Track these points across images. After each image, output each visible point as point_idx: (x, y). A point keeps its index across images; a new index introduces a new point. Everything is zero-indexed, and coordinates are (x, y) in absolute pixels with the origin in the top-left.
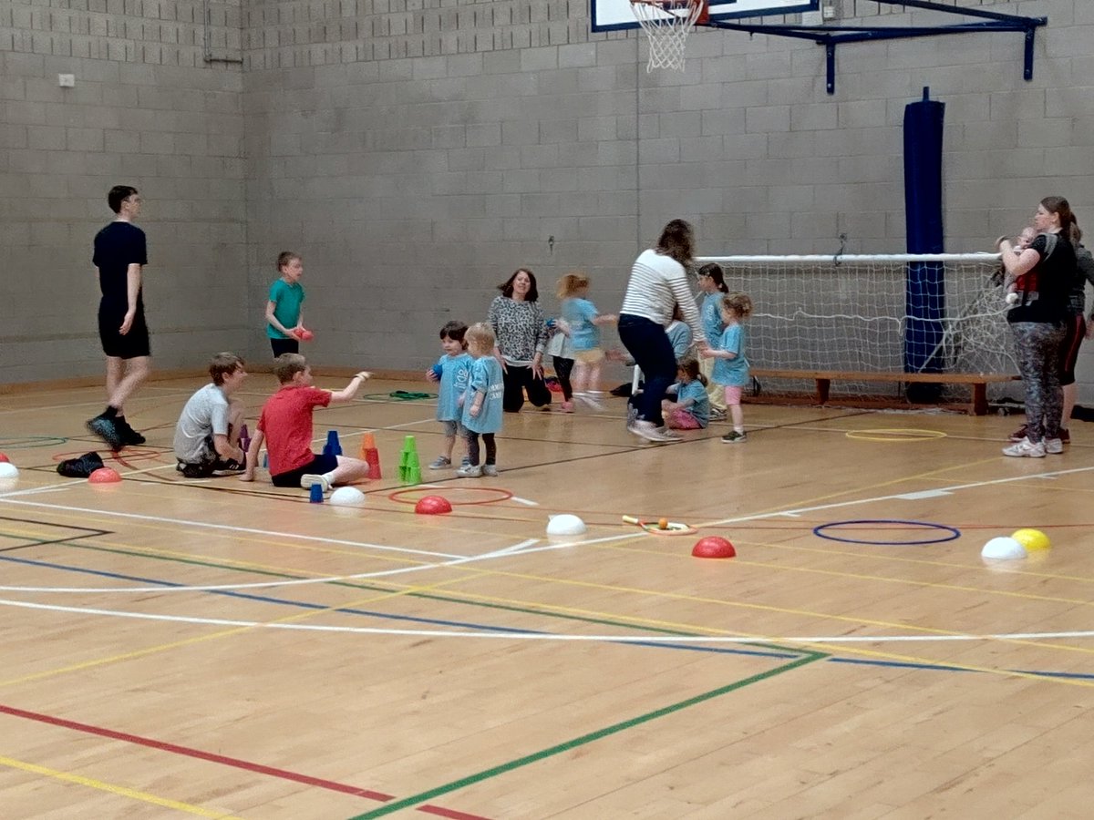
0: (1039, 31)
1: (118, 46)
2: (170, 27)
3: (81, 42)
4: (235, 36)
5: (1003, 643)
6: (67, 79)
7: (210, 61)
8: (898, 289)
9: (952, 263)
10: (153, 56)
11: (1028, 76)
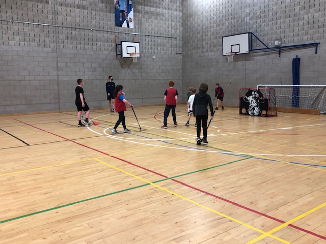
0: (318, 45)
1: (162, 52)
2: (170, 49)
3: (156, 51)
4: (181, 49)
5: (287, 157)
6: (154, 57)
7: (177, 54)
8: (291, 90)
9: (301, 87)
10: (168, 53)
11: (316, 53)
